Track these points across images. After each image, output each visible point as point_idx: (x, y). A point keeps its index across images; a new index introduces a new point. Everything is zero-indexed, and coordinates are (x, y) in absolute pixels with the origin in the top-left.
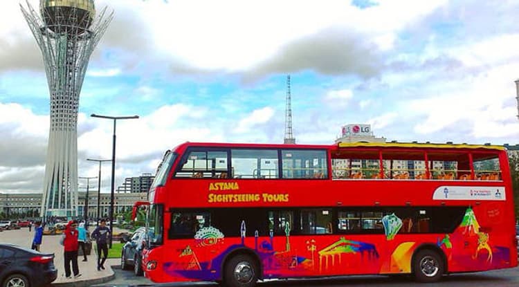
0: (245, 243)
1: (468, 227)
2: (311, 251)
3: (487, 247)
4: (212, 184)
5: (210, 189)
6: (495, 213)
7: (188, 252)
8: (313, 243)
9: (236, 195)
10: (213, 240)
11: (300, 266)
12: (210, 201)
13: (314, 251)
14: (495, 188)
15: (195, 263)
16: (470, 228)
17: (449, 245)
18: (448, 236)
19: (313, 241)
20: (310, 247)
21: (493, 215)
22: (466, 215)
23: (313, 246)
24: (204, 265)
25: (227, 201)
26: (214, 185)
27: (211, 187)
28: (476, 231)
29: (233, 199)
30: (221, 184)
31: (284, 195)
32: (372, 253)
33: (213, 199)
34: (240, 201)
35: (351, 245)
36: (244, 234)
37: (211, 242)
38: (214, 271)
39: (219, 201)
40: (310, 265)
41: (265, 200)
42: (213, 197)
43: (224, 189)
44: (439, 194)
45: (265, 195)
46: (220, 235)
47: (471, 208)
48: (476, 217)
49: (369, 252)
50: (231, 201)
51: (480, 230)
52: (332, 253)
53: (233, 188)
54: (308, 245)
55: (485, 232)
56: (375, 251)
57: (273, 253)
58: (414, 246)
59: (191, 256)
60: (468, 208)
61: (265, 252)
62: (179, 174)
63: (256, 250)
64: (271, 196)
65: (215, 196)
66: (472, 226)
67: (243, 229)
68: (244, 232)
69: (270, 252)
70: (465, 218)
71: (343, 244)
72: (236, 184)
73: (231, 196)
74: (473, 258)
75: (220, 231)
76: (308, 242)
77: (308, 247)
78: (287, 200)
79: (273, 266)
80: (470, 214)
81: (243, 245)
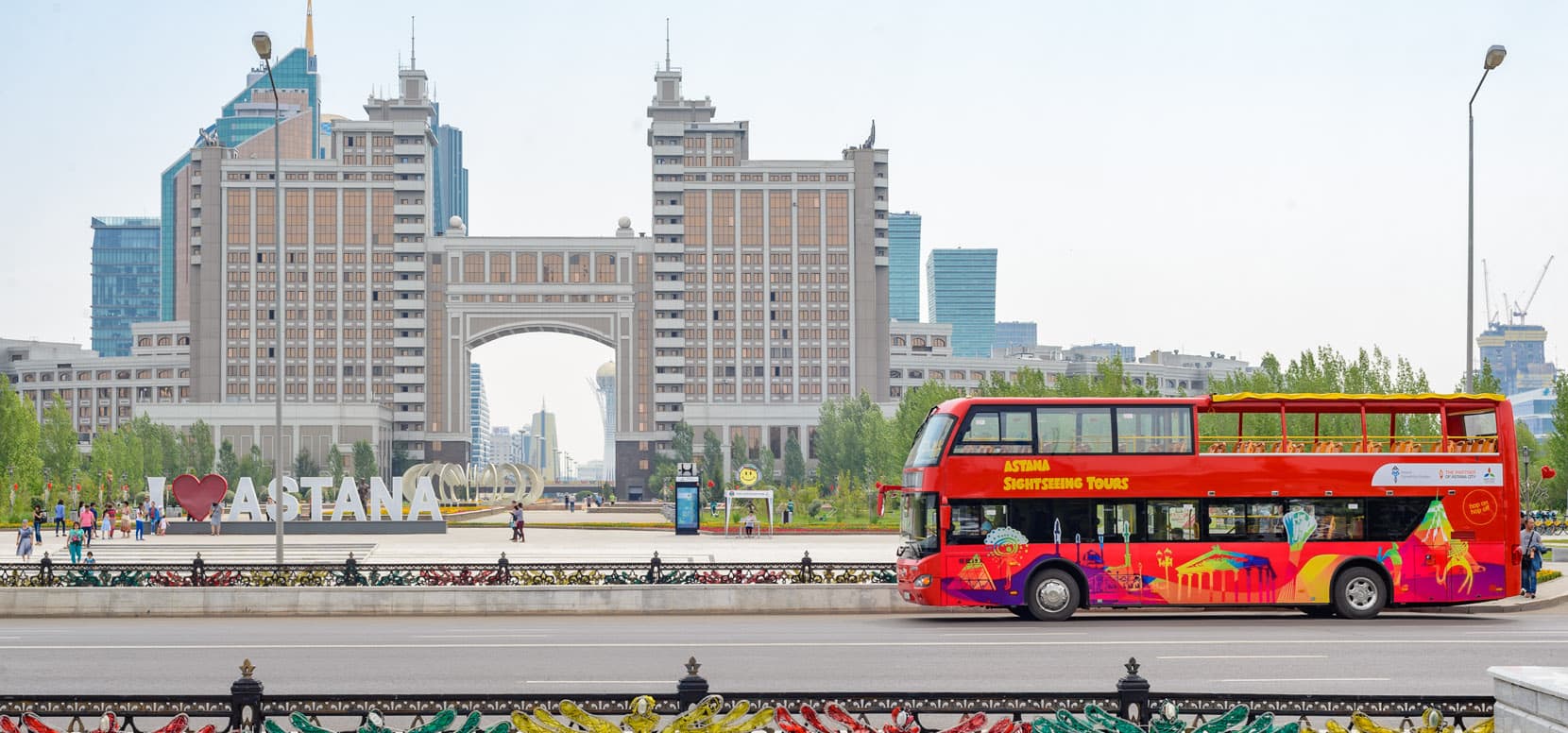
0: (1060, 552)
1: (1432, 531)
2: (1163, 568)
3: (1465, 563)
4: (1008, 463)
5: (1006, 470)
6: (1481, 507)
7: (975, 564)
8: (1168, 554)
9: (1046, 479)
10: (1011, 546)
11: (1145, 589)
12: (1006, 488)
13: (1169, 568)
14: (1484, 467)
15: (984, 580)
16: (1435, 532)
17: (1397, 559)
18: (1395, 545)
19: (1167, 551)
20: (1163, 559)
21: (1479, 511)
22: (1429, 511)
23: (1167, 558)
24: (1000, 582)
25: (1032, 488)
26: (1011, 462)
27: (1008, 468)
28: (1446, 538)
29: (1041, 485)
30: (1023, 463)
31: (1121, 478)
32: (1264, 571)
33: (1011, 485)
34: (1051, 488)
35: (1230, 557)
36: (1058, 538)
37: (1009, 549)
38: (1015, 593)
39: (1020, 488)
40: (1161, 588)
41: (1091, 487)
42: (1010, 482)
43: (1027, 470)
44: (1384, 478)
45: (1090, 480)
46: (1023, 540)
47: (1440, 499)
48: (1447, 515)
49: (1260, 569)
50: (1037, 488)
51: (1454, 536)
52: (1199, 570)
53: (1040, 470)
54: (1159, 556)
55: (1463, 539)
56: (1270, 567)
57: (1103, 568)
58: (1336, 560)
59: (980, 568)
60: (1434, 498)
61: (1094, 566)
62: (956, 451)
63: (1078, 562)
64: (1100, 480)
65: (1014, 480)
66: (1439, 529)
67: (1057, 532)
68: (1059, 536)
69: (1099, 566)
70: (1426, 516)
71: (1215, 557)
72: (1046, 462)
73: (1037, 481)
74: (1439, 581)
75: (1023, 534)
76: (1159, 553)
77: (1160, 560)
78: (1126, 487)
79: (1104, 586)
80: (1437, 509)
81: (1058, 555)
